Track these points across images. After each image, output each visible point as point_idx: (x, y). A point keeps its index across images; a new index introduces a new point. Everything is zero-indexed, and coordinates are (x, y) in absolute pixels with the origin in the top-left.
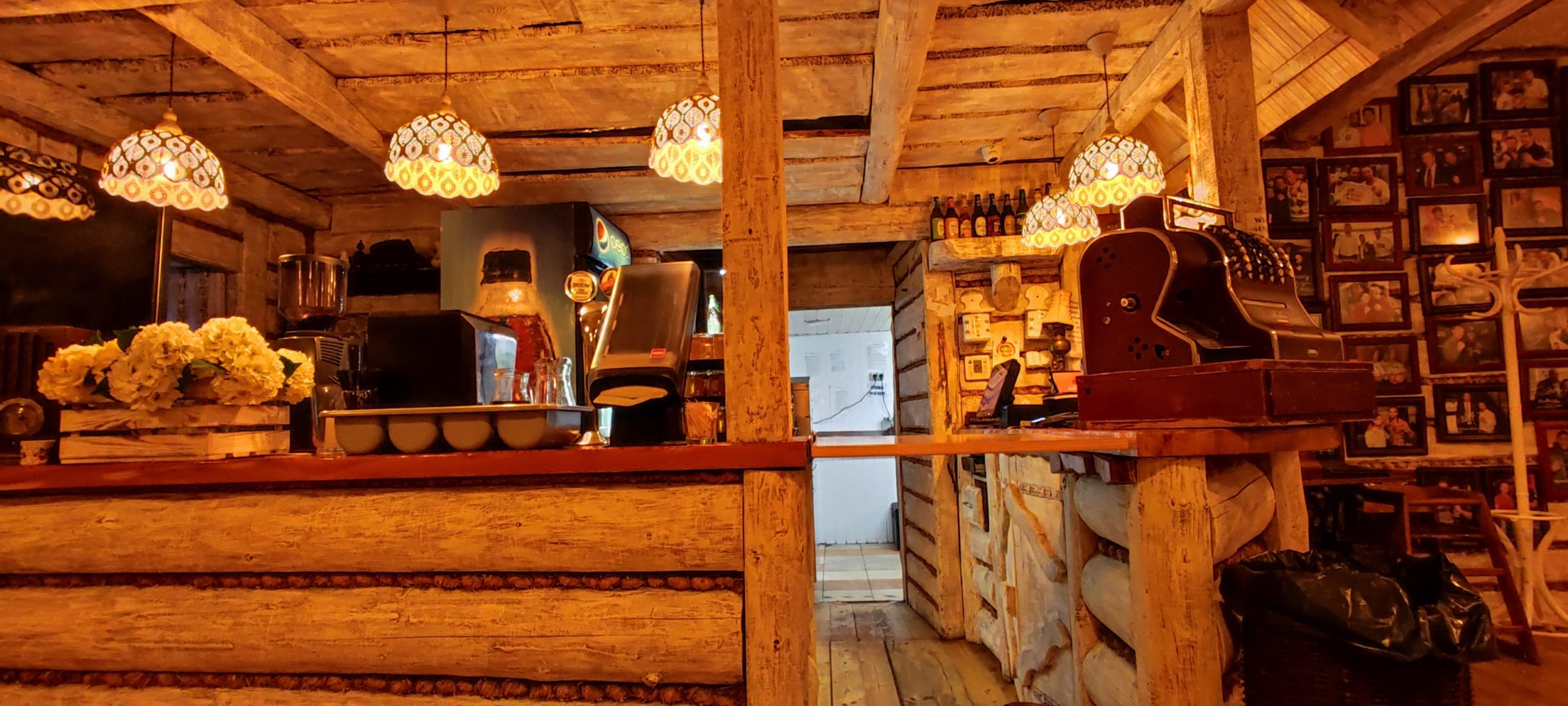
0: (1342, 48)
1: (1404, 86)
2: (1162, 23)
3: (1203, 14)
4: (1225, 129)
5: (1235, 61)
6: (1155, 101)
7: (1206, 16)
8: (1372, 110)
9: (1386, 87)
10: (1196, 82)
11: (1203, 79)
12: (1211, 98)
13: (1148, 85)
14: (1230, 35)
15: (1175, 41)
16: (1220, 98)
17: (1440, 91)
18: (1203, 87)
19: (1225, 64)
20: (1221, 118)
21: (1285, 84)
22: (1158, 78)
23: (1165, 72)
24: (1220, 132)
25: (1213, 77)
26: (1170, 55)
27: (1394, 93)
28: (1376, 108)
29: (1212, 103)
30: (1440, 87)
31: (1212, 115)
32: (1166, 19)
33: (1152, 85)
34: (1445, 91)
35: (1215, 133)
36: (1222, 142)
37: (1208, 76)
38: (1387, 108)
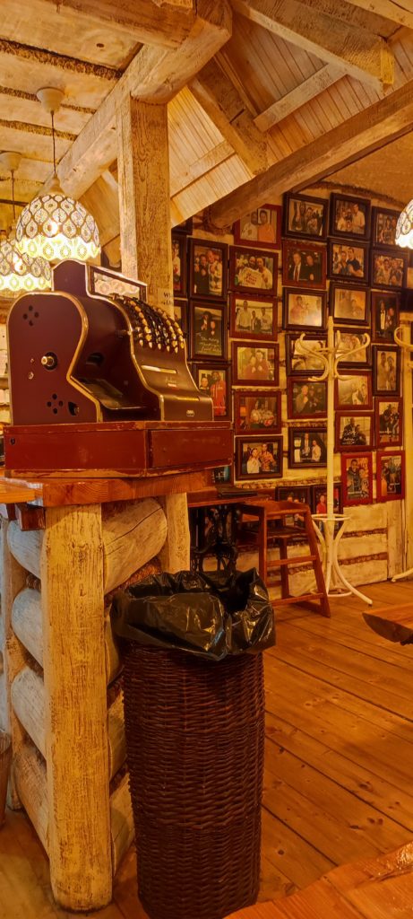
0: (233, 159)
1: (287, 196)
2: (104, 95)
3: (132, 98)
4: (145, 210)
5: (155, 149)
6: (102, 167)
7: (135, 100)
8: (266, 213)
9: (273, 196)
10: (126, 161)
11: (130, 159)
12: (135, 178)
13: (93, 152)
14: (152, 124)
15: (112, 116)
16: (143, 180)
17: (307, 207)
18: (130, 166)
19: (148, 150)
20: (142, 199)
21: (198, 179)
22: (101, 147)
23: (106, 143)
24: (141, 211)
25: (138, 159)
26: (109, 128)
27: (278, 202)
28: (268, 211)
29: (135, 183)
30: (308, 204)
31: (135, 195)
32: (106, 91)
33: (97, 153)
34: (310, 208)
35: (137, 212)
36: (142, 222)
37: (134, 157)
38: (275, 213)
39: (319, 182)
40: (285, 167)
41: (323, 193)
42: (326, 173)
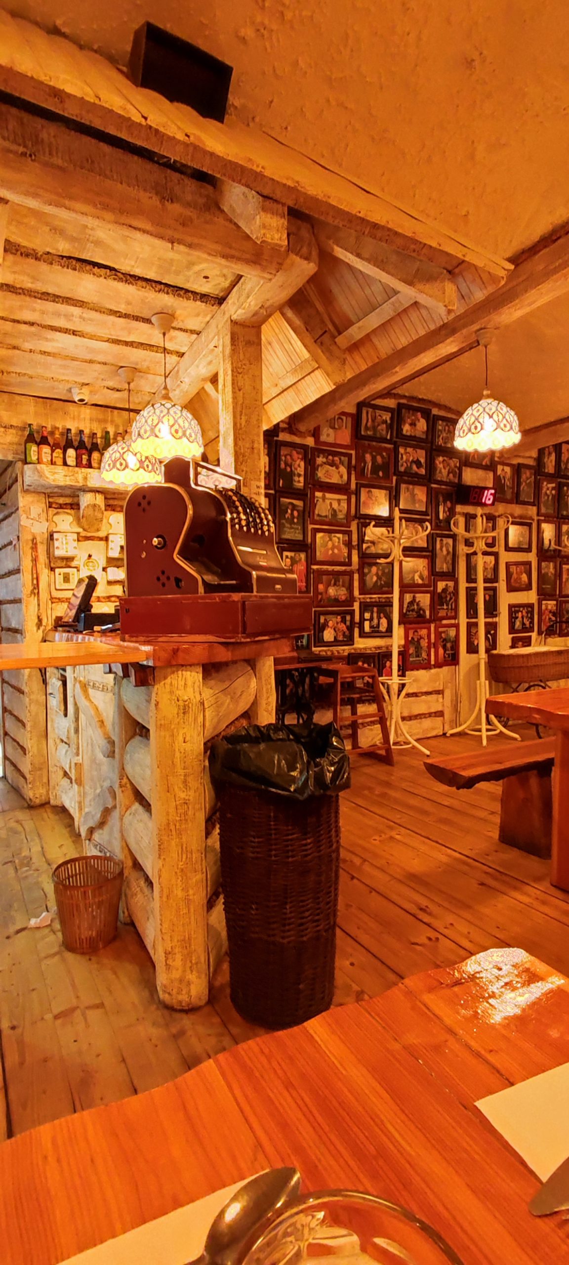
0: (316, 372)
1: (360, 406)
2: (208, 319)
3: (232, 321)
4: (241, 415)
5: (251, 364)
6: (204, 380)
7: (234, 323)
8: (342, 420)
9: (348, 405)
10: (225, 374)
11: (230, 372)
12: (233, 388)
13: (198, 366)
14: (249, 343)
15: (214, 337)
16: (240, 390)
17: (378, 414)
18: (229, 378)
19: (244, 364)
20: (239, 406)
21: (286, 390)
22: (204, 362)
23: (209, 359)
24: (238, 417)
25: (236, 372)
26: (211, 346)
27: (353, 410)
28: (344, 418)
29: (234, 392)
30: (378, 412)
31: (233, 402)
32: (210, 316)
33: (201, 366)
34: (380, 416)
35: (235, 417)
36: (238, 425)
37: (232, 371)
38: (350, 419)
39: (388, 393)
40: (360, 380)
41: (391, 403)
42: (394, 386)
